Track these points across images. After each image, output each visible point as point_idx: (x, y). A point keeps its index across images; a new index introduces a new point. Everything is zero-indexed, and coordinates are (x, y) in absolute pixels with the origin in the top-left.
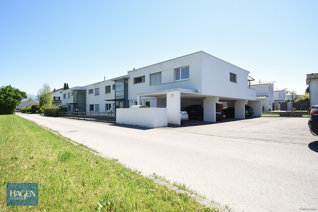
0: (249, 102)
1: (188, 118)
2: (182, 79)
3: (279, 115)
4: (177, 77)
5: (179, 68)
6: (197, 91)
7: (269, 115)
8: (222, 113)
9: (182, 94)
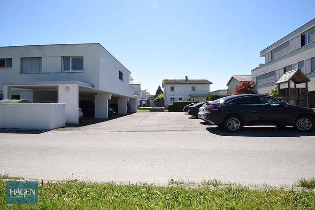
0: (131, 99)
1: (82, 115)
2: (72, 70)
3: (149, 111)
4: (66, 67)
5: (69, 57)
6: (93, 86)
7: (143, 111)
8: (113, 109)
9: (80, 87)
